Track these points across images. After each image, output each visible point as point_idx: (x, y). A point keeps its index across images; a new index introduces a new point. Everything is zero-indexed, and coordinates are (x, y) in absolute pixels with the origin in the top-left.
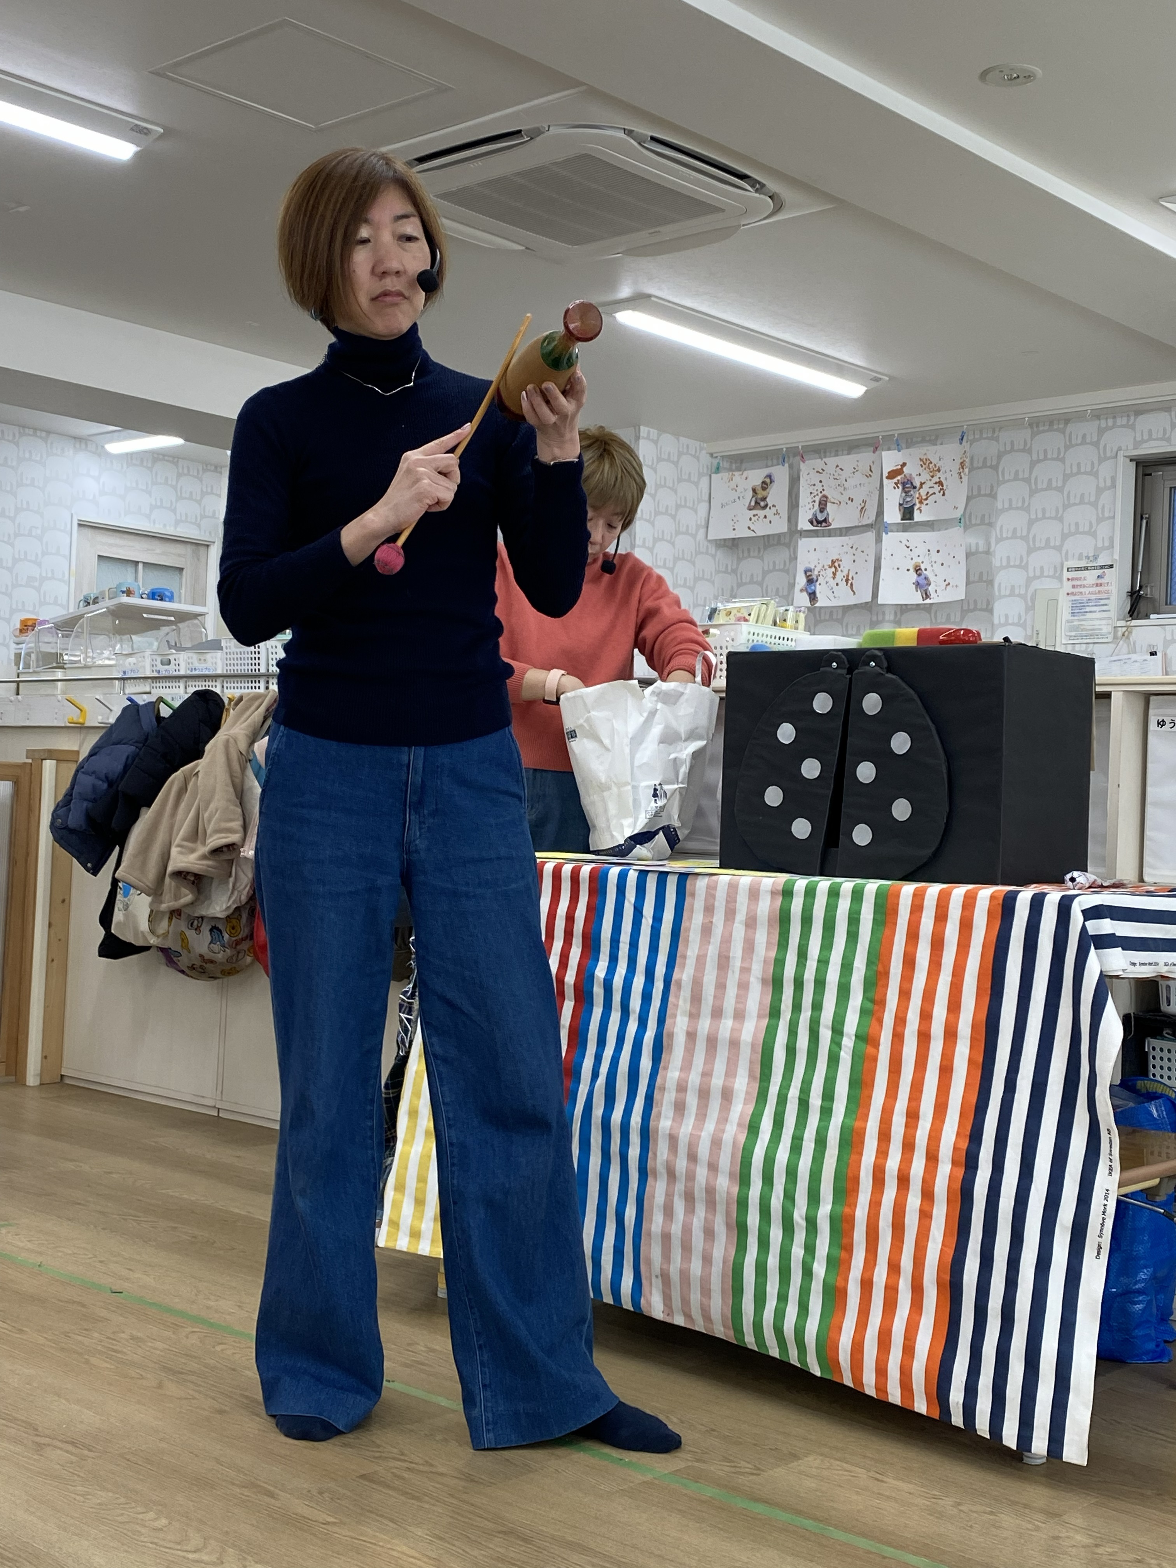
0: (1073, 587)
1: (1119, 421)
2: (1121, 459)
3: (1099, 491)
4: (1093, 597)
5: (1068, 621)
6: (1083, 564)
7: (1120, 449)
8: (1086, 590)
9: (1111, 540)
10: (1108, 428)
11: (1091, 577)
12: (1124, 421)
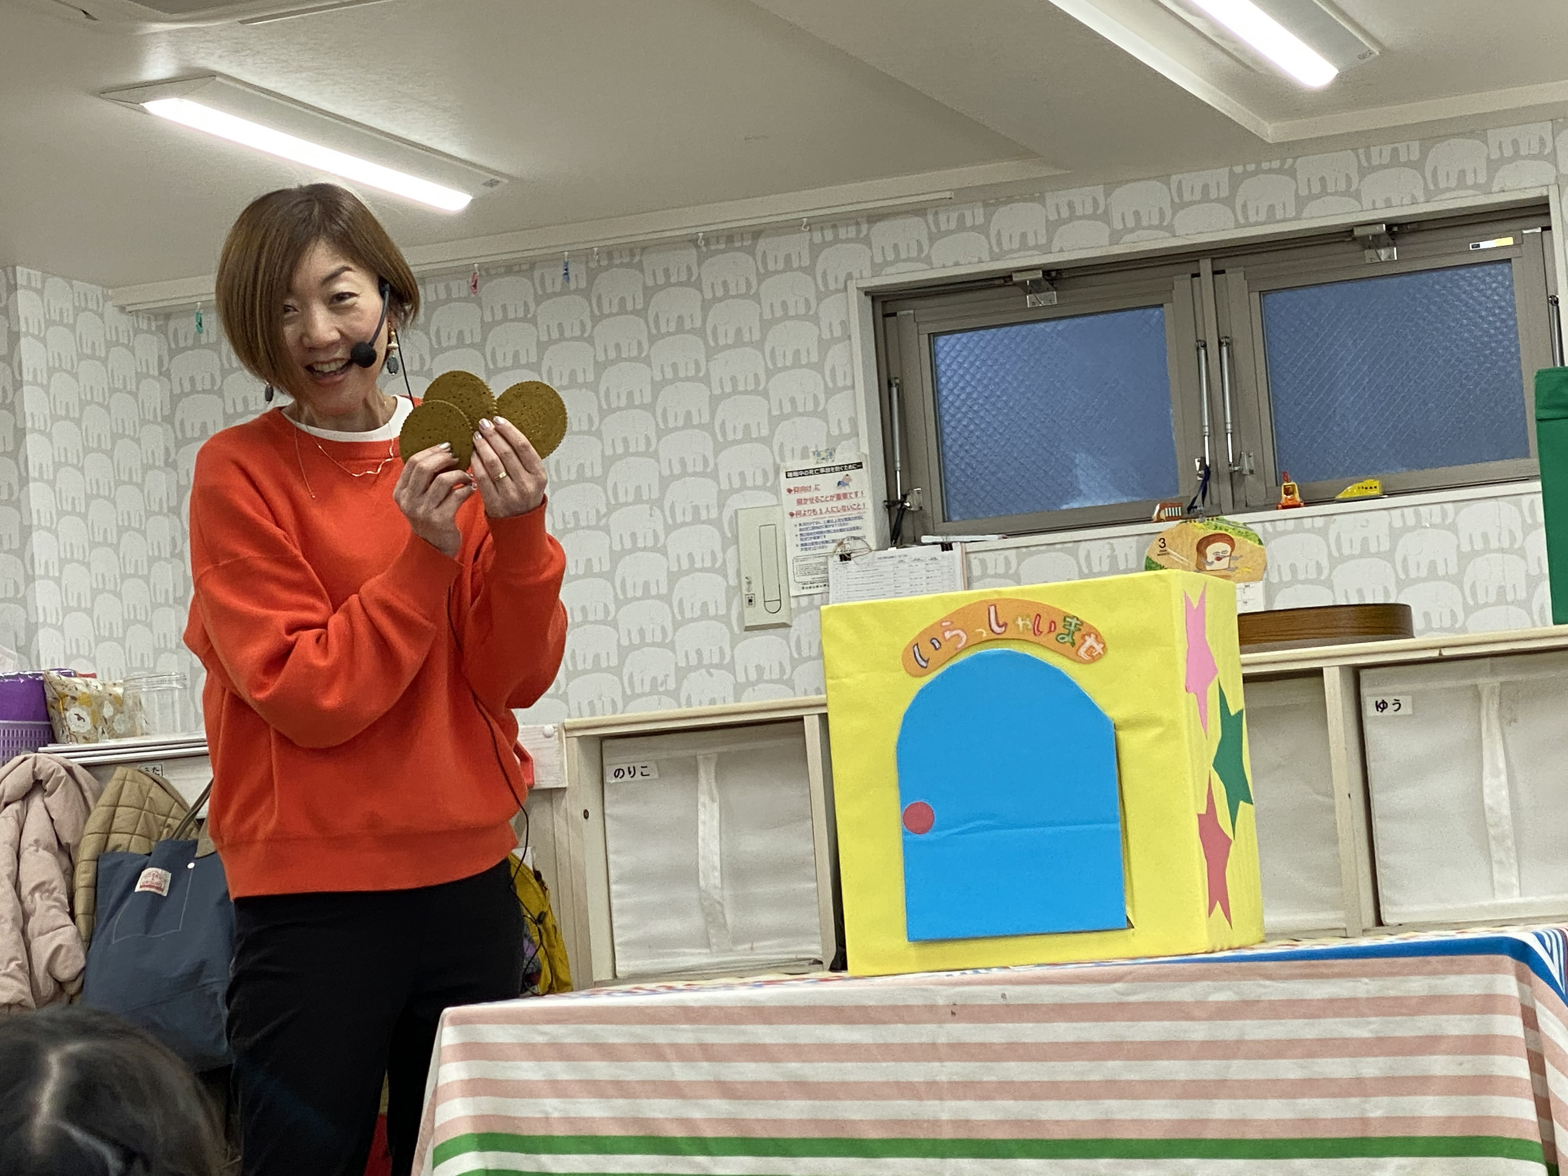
0: (799, 502)
1: (842, 233)
2: (854, 295)
3: (824, 346)
4: (836, 516)
5: (796, 559)
6: (811, 464)
7: (849, 276)
8: (823, 506)
9: (854, 422)
10: (825, 244)
11: (827, 483)
12: (852, 232)
